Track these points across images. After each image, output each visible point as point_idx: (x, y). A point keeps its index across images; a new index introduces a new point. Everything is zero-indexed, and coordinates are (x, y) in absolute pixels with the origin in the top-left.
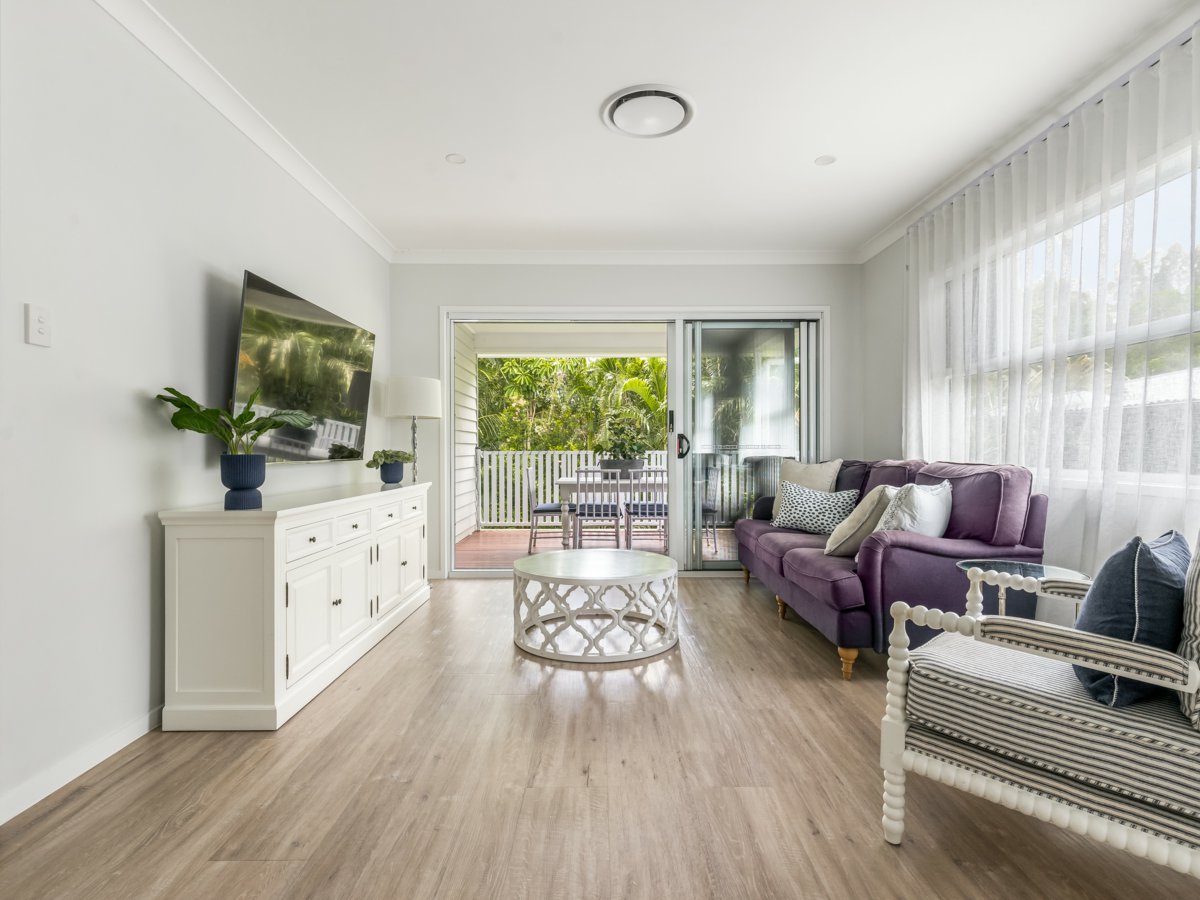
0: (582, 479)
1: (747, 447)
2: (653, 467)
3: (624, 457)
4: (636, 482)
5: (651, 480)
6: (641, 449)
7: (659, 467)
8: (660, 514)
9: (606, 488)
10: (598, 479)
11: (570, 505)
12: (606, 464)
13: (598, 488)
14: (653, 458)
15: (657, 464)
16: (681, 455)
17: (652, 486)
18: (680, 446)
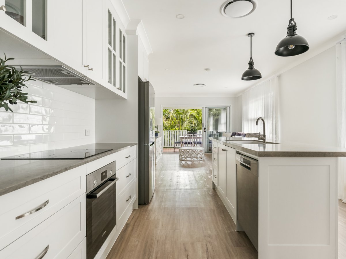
0: (185, 137)
1: (220, 130)
2: (199, 134)
3: (193, 132)
4: (196, 137)
5: (199, 136)
6: (197, 130)
7: (200, 134)
8: (201, 143)
9: (190, 138)
10: (188, 137)
11: (182, 142)
12: (189, 133)
13: (188, 138)
14: (199, 132)
15: (200, 133)
16: (205, 132)
17: (199, 138)
18: (205, 130)
